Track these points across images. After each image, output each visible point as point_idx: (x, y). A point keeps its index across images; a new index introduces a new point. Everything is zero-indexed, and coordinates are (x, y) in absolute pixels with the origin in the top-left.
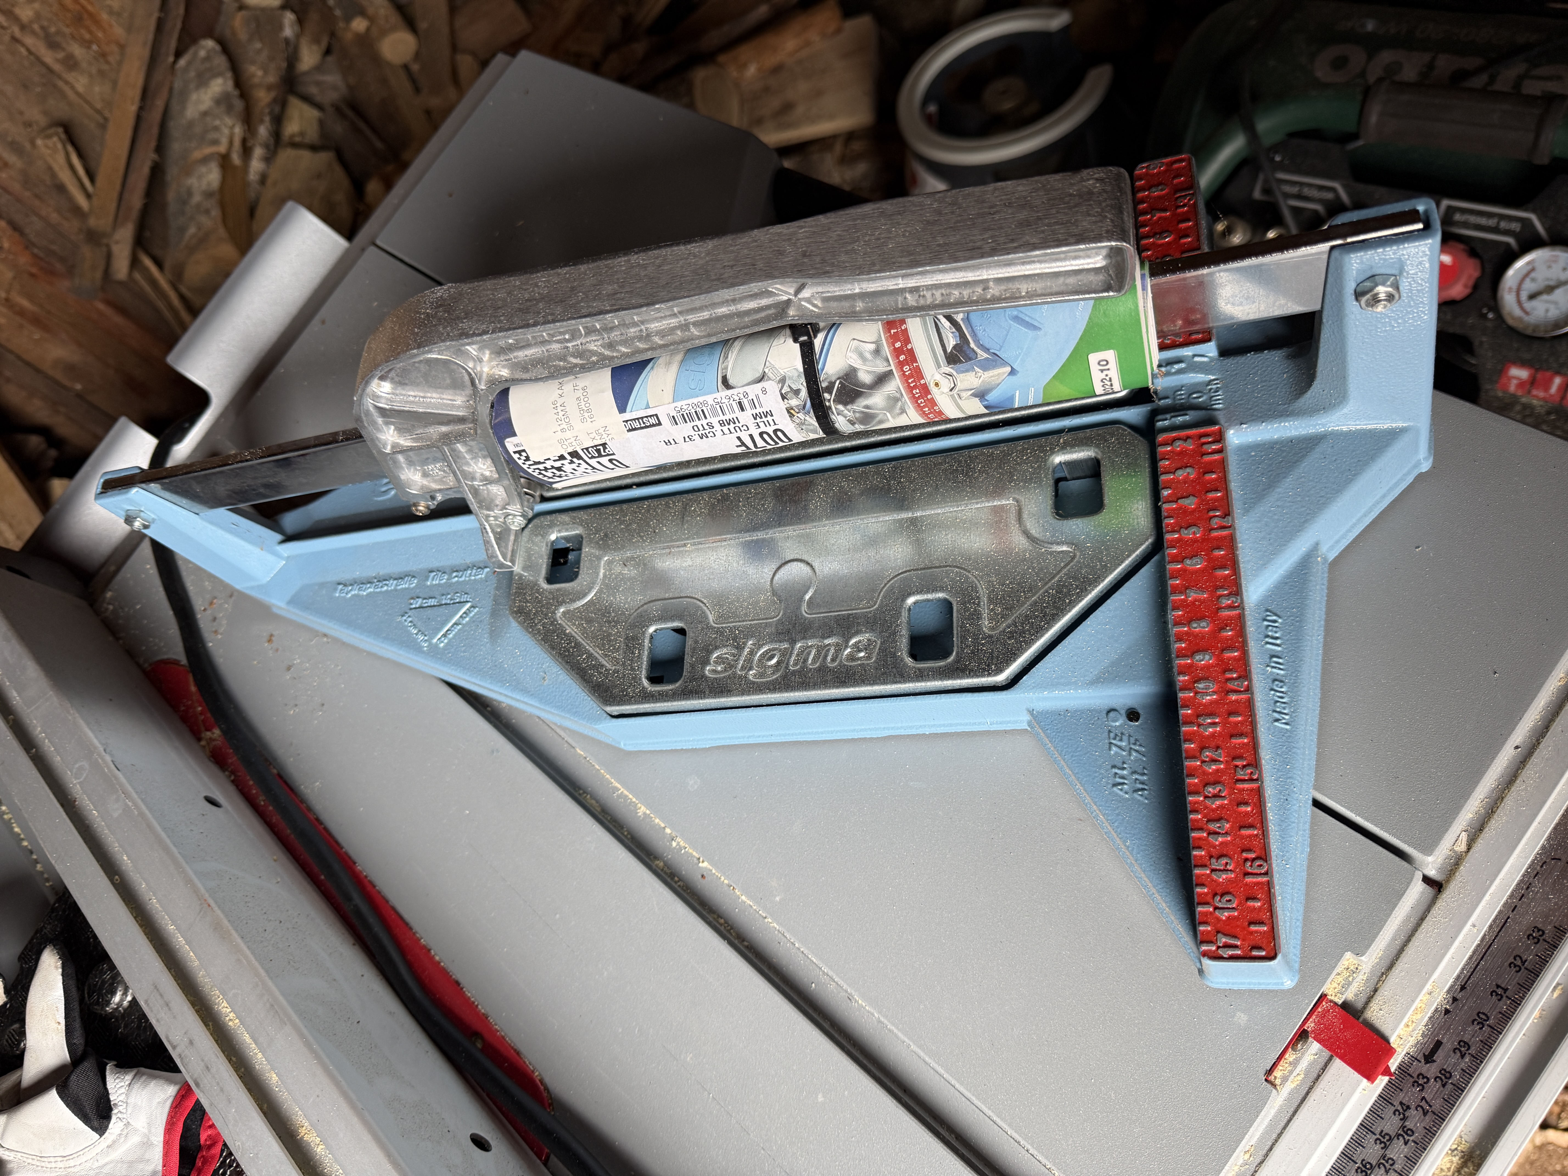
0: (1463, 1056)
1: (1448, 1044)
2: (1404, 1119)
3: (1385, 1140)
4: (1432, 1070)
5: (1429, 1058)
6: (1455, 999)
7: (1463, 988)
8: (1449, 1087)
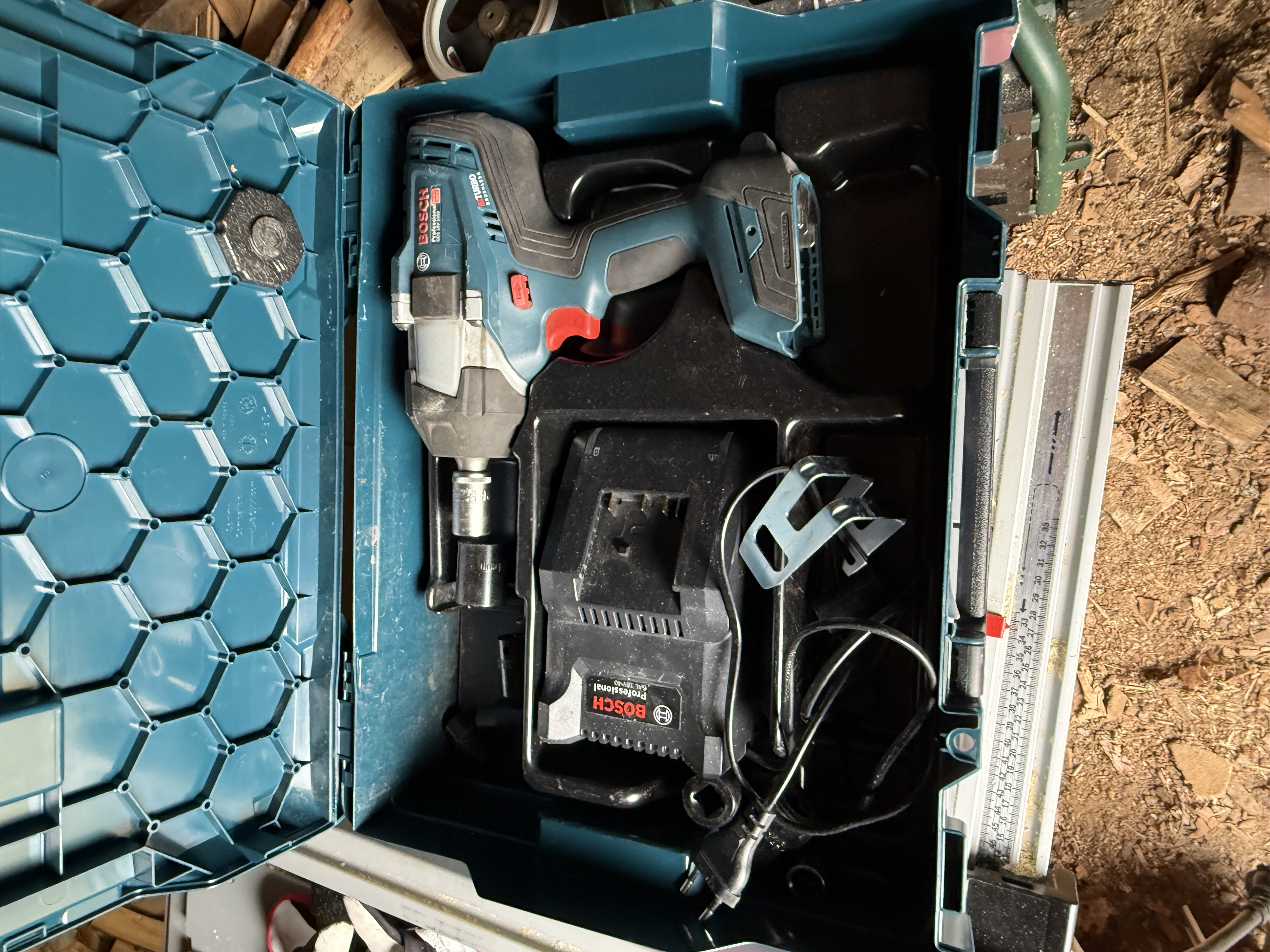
0: (1037, 601)
1: (1028, 598)
2: (1024, 643)
3: (1020, 657)
4: (1026, 615)
5: (1023, 610)
6: (1023, 576)
7: (1024, 569)
8: (1038, 618)
